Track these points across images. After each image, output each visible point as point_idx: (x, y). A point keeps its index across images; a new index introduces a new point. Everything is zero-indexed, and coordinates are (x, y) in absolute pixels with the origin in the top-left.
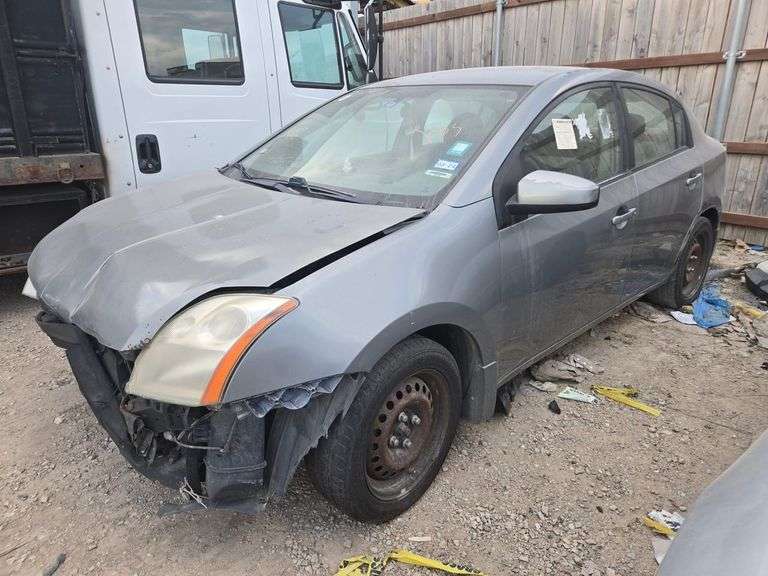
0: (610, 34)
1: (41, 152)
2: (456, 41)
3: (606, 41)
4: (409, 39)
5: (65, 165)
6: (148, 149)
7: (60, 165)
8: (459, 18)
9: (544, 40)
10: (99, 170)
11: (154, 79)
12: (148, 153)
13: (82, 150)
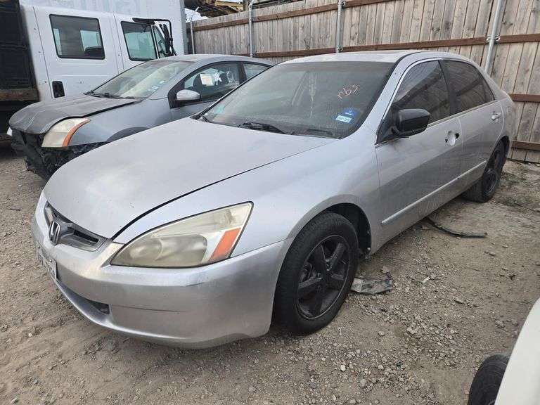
0: (296, 37)
1: (10, 88)
2: (234, 37)
3: (294, 41)
4: (212, 36)
5: (20, 93)
6: (58, 87)
7: (18, 93)
8: (234, 25)
9: (271, 39)
10: (36, 96)
11: (60, 57)
12: (58, 89)
13: (27, 87)
